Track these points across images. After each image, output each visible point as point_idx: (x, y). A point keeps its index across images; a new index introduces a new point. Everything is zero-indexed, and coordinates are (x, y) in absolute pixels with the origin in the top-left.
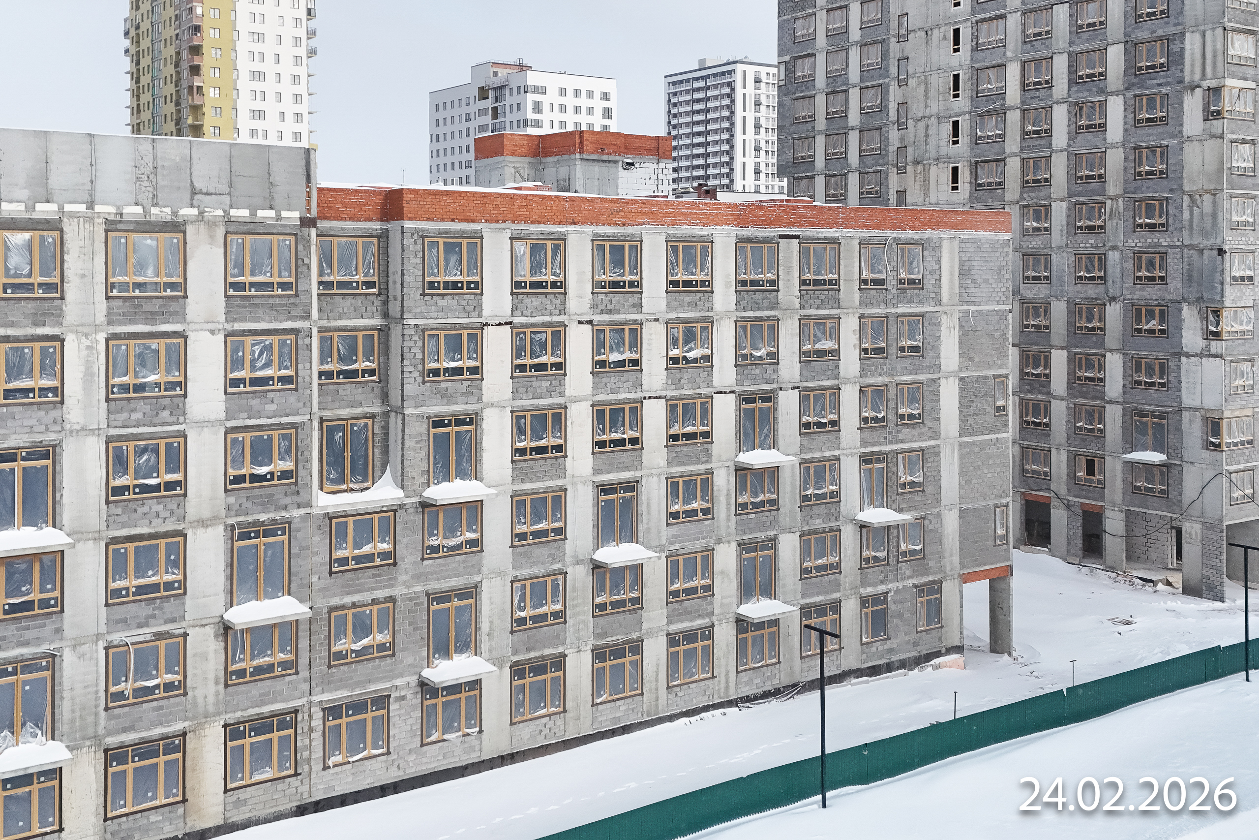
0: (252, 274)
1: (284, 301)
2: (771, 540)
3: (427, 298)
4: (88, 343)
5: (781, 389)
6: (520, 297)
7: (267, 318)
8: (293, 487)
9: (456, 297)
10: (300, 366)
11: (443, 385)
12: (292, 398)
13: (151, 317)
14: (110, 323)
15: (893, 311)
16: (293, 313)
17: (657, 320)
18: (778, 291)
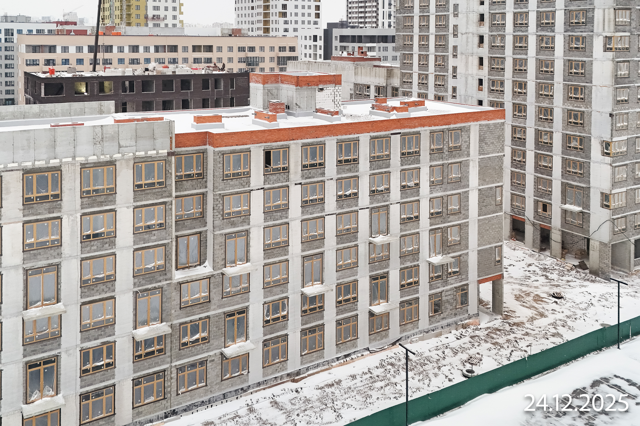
0: (146, 179)
1: (160, 190)
2: (386, 273)
3: (225, 181)
4: (73, 218)
5: (391, 204)
6: (268, 176)
7: (152, 199)
8: (164, 272)
9: (238, 179)
10: (167, 218)
11: (232, 219)
12: (163, 233)
13: (101, 204)
14: (82, 208)
15: (446, 162)
16: (164, 195)
17: (332, 179)
18: (390, 159)
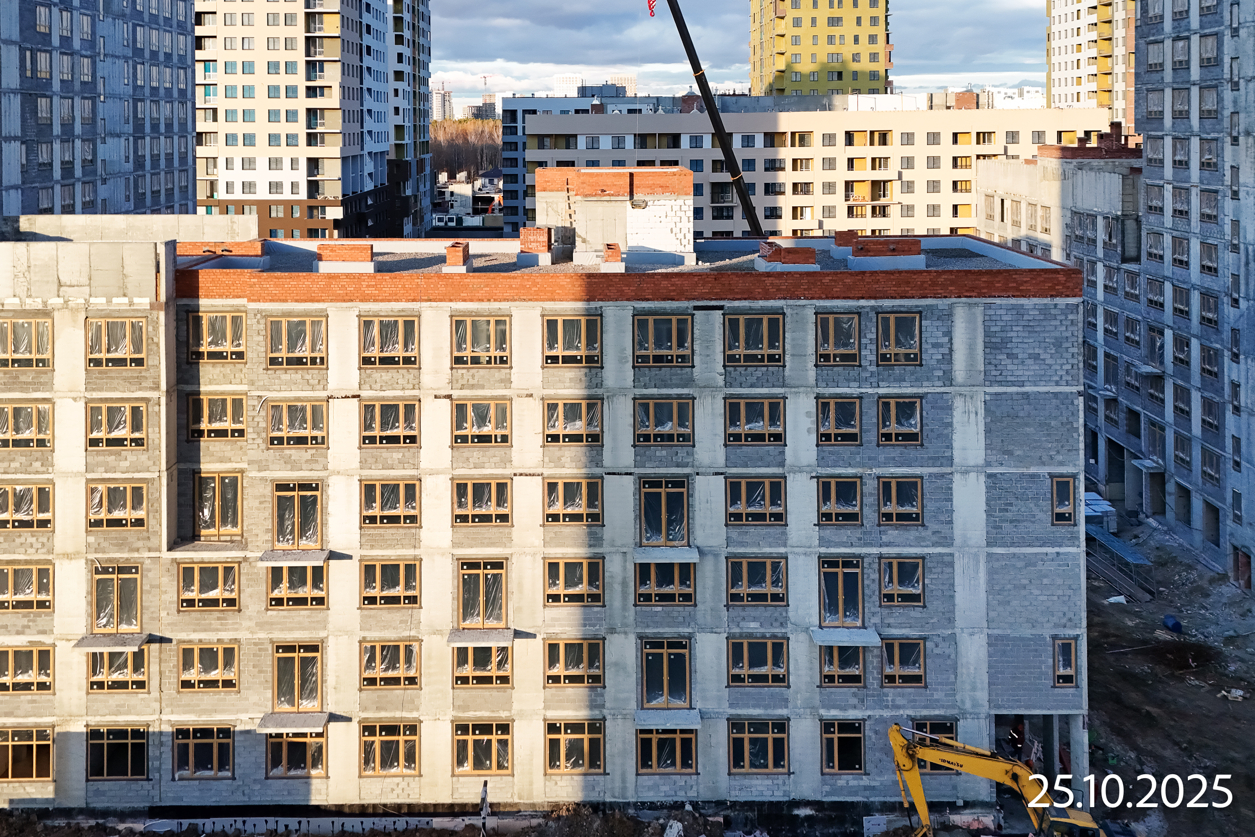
0: (109, 351)
1: (135, 374)
2: (684, 637)
3: (269, 372)
5: (698, 474)
6: (368, 371)
7: (122, 389)
8: (145, 533)
9: (301, 372)
10: (150, 430)
11: (287, 452)
12: (144, 457)
13: (26, 386)
15: (870, 391)
16: (144, 384)
17: (531, 395)
18: (693, 367)
